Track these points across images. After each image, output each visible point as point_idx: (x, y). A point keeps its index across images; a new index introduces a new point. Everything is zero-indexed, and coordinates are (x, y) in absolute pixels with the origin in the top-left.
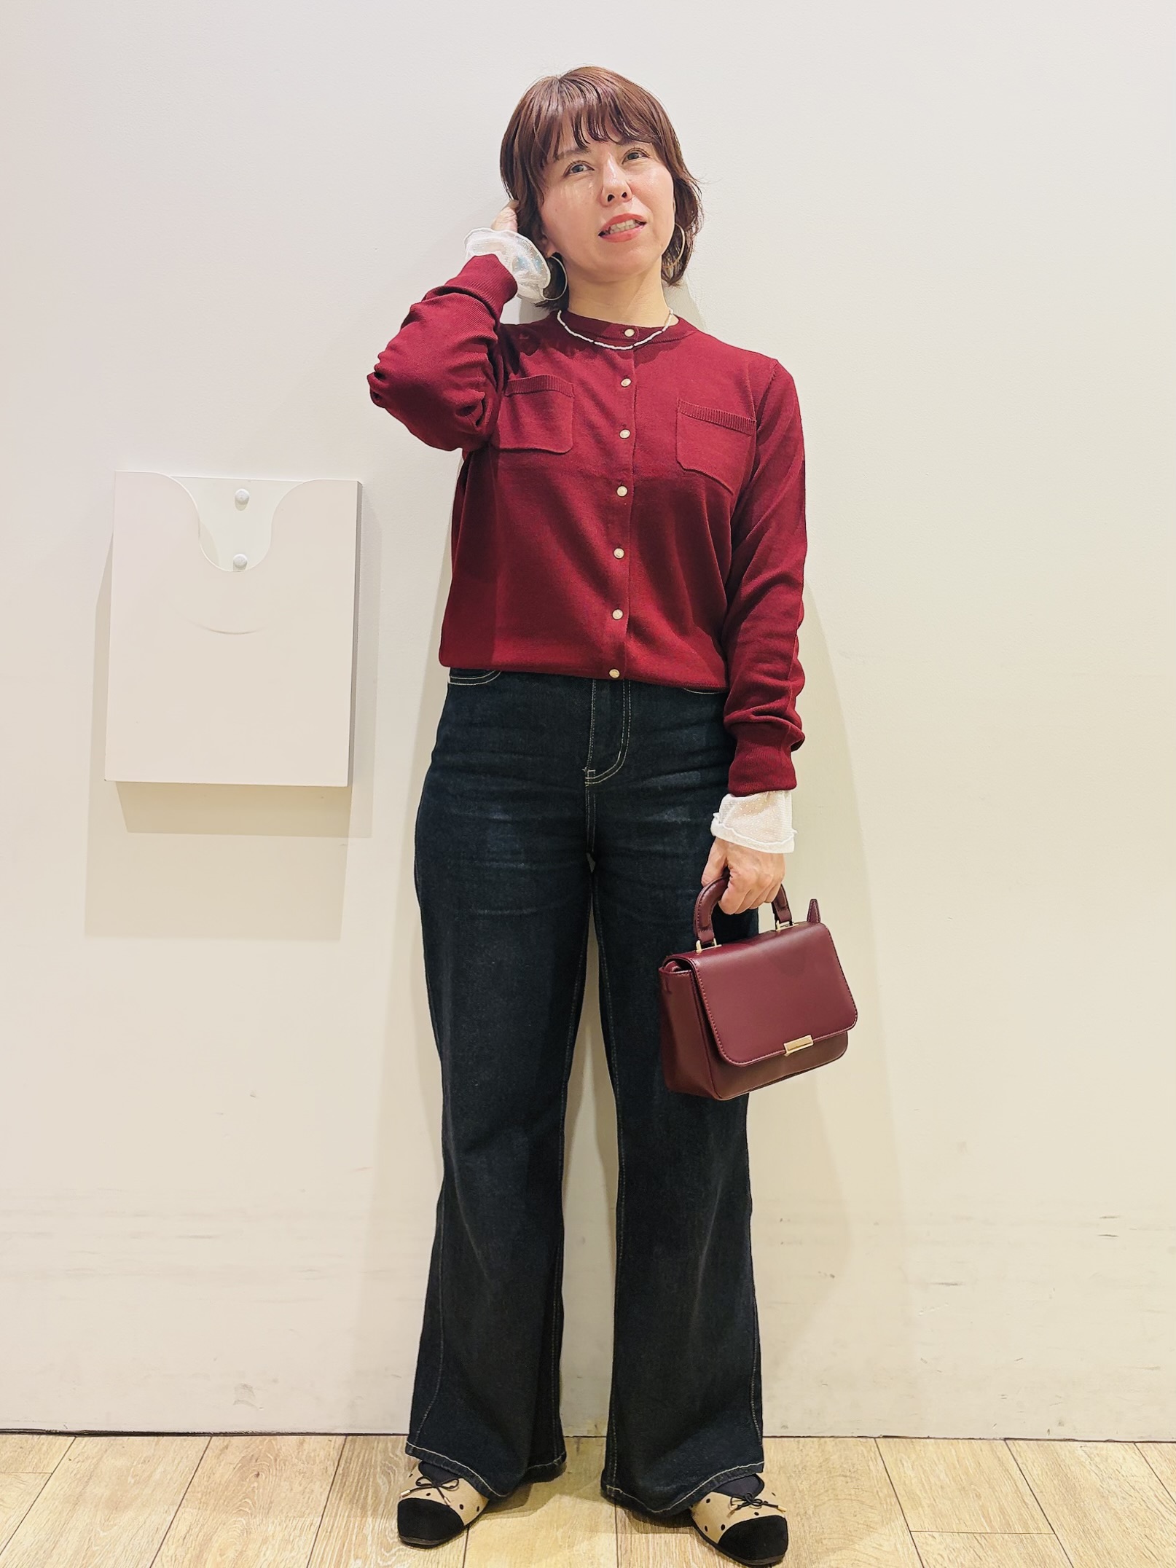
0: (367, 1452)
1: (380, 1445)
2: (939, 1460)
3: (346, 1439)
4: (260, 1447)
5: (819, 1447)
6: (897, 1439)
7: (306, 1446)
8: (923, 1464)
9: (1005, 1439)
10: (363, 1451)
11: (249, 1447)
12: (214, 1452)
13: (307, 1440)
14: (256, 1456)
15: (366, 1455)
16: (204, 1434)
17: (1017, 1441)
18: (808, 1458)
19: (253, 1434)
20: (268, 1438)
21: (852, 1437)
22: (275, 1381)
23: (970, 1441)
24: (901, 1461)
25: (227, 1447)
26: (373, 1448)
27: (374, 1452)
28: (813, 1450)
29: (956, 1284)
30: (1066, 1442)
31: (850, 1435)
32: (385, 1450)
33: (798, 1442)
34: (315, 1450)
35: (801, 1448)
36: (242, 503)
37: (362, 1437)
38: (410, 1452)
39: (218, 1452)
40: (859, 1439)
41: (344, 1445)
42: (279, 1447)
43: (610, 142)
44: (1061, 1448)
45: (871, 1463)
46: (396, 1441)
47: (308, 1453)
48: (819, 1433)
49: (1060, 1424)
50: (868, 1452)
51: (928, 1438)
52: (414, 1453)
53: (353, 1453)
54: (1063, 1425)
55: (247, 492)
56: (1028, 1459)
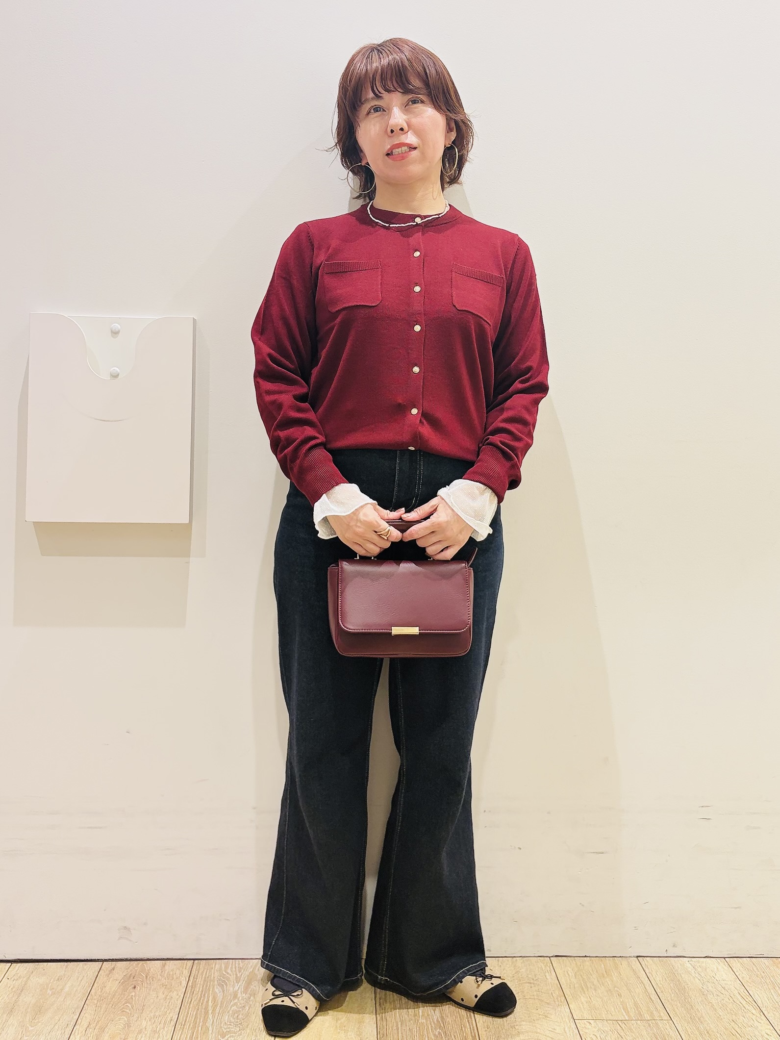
0: (208, 971)
1: (217, 966)
2: (593, 971)
3: (194, 962)
4: (136, 969)
5: (512, 964)
6: (565, 958)
7: (167, 967)
8: (582, 974)
9: (637, 957)
10: (205, 971)
11: (128, 968)
12: (105, 972)
13: (168, 964)
14: (133, 975)
15: (208, 973)
16: (98, 960)
17: (645, 958)
18: (505, 971)
19: (131, 960)
20: (141, 962)
21: (534, 957)
22: (145, 924)
23: (614, 958)
24: (567, 972)
25: (113, 969)
26: (212, 968)
27: (213, 971)
28: (508, 966)
29: (603, 853)
30: (678, 958)
31: (533, 955)
32: (220, 969)
33: (498, 961)
34: (173, 970)
35: (500, 964)
36: (115, 333)
37: (204, 961)
38: (264, 966)
39: (107, 972)
40: (539, 958)
41: (193, 966)
42: (148, 968)
43: (397, 92)
44: (675, 962)
45: (547, 974)
46: (227, 963)
47: (169, 972)
48: (512, 954)
49: (674, 946)
50: (545, 967)
51: (586, 956)
52: (267, 967)
53: (199, 972)
54: (676, 947)
55: (119, 327)
56: (653, 969)
